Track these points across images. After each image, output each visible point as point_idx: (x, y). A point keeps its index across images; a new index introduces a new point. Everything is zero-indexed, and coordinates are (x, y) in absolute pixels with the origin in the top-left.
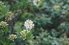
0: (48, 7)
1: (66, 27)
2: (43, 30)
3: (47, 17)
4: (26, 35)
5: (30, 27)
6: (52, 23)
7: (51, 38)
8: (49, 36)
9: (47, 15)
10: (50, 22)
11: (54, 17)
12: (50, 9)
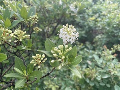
0: (81, 21)
1: (102, 40)
2: (79, 43)
3: (81, 31)
4: (64, 57)
5: (70, 39)
6: (86, 36)
7: (88, 51)
8: (86, 49)
9: (81, 29)
10: (84, 36)
11: (88, 30)
12: (84, 23)
